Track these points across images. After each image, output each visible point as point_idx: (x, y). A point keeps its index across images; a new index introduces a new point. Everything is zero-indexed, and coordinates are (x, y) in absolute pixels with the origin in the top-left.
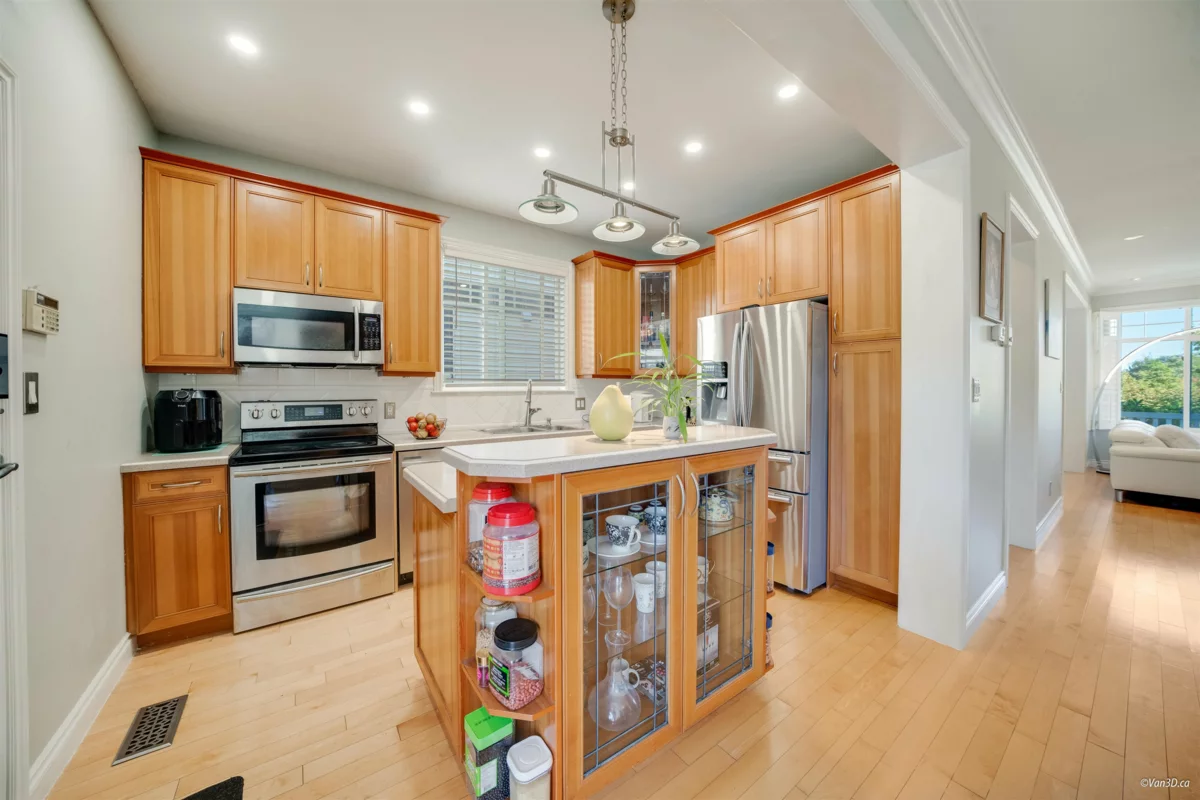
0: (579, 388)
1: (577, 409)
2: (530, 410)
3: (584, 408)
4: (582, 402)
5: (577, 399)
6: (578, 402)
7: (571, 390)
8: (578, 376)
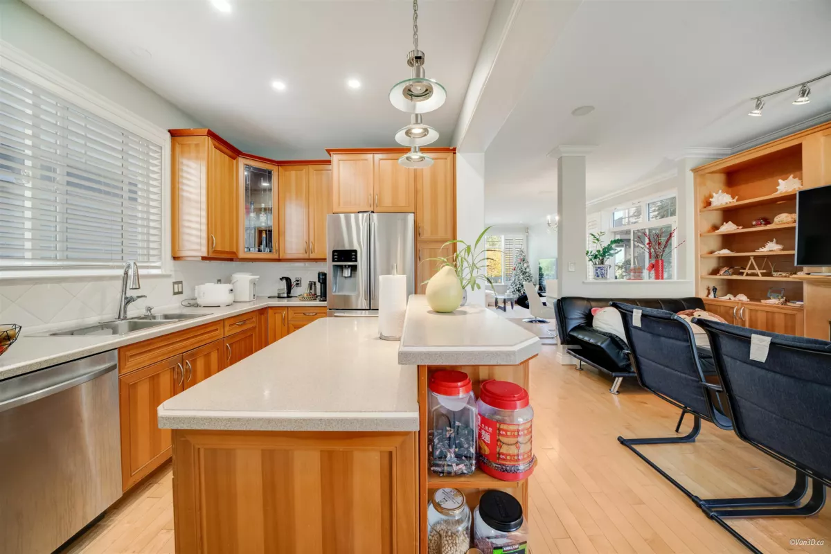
0: (175, 271)
1: (175, 294)
2: (126, 298)
3: (181, 293)
4: (180, 285)
5: (175, 283)
6: (176, 286)
7: (168, 273)
8: (175, 258)
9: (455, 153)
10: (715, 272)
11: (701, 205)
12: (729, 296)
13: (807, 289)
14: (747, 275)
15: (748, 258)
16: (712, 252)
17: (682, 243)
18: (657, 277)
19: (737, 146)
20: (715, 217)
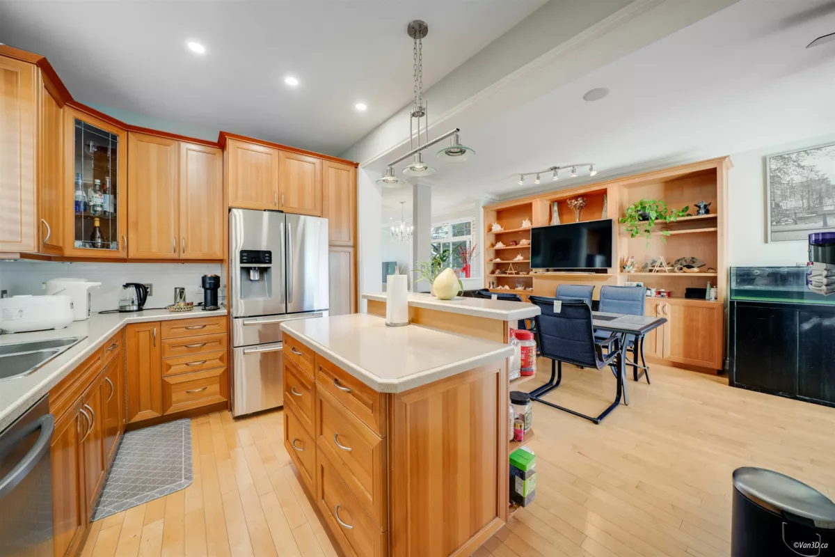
9: (356, 168)
10: (493, 272)
11: (487, 230)
12: (500, 287)
13: (534, 281)
14: (509, 274)
15: (509, 264)
16: (491, 260)
17: (478, 255)
18: (467, 276)
19: (503, 196)
20: (492, 239)
